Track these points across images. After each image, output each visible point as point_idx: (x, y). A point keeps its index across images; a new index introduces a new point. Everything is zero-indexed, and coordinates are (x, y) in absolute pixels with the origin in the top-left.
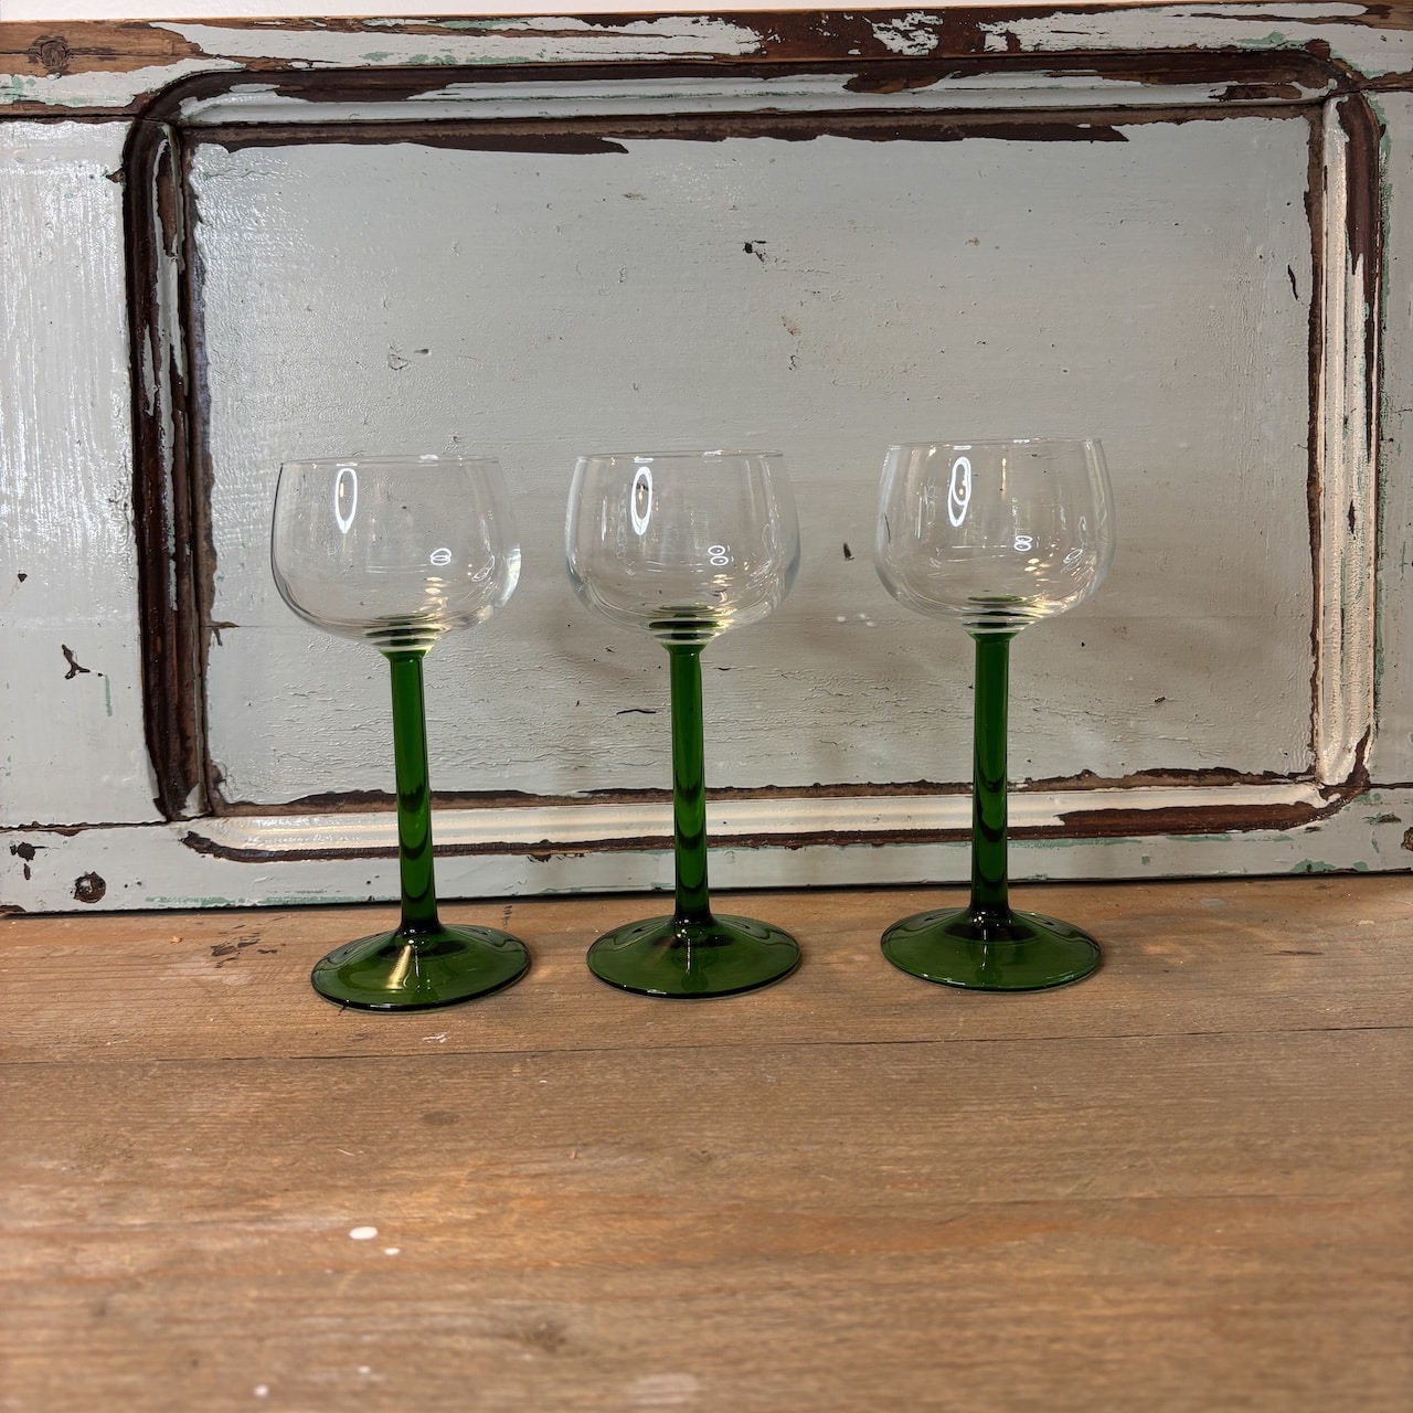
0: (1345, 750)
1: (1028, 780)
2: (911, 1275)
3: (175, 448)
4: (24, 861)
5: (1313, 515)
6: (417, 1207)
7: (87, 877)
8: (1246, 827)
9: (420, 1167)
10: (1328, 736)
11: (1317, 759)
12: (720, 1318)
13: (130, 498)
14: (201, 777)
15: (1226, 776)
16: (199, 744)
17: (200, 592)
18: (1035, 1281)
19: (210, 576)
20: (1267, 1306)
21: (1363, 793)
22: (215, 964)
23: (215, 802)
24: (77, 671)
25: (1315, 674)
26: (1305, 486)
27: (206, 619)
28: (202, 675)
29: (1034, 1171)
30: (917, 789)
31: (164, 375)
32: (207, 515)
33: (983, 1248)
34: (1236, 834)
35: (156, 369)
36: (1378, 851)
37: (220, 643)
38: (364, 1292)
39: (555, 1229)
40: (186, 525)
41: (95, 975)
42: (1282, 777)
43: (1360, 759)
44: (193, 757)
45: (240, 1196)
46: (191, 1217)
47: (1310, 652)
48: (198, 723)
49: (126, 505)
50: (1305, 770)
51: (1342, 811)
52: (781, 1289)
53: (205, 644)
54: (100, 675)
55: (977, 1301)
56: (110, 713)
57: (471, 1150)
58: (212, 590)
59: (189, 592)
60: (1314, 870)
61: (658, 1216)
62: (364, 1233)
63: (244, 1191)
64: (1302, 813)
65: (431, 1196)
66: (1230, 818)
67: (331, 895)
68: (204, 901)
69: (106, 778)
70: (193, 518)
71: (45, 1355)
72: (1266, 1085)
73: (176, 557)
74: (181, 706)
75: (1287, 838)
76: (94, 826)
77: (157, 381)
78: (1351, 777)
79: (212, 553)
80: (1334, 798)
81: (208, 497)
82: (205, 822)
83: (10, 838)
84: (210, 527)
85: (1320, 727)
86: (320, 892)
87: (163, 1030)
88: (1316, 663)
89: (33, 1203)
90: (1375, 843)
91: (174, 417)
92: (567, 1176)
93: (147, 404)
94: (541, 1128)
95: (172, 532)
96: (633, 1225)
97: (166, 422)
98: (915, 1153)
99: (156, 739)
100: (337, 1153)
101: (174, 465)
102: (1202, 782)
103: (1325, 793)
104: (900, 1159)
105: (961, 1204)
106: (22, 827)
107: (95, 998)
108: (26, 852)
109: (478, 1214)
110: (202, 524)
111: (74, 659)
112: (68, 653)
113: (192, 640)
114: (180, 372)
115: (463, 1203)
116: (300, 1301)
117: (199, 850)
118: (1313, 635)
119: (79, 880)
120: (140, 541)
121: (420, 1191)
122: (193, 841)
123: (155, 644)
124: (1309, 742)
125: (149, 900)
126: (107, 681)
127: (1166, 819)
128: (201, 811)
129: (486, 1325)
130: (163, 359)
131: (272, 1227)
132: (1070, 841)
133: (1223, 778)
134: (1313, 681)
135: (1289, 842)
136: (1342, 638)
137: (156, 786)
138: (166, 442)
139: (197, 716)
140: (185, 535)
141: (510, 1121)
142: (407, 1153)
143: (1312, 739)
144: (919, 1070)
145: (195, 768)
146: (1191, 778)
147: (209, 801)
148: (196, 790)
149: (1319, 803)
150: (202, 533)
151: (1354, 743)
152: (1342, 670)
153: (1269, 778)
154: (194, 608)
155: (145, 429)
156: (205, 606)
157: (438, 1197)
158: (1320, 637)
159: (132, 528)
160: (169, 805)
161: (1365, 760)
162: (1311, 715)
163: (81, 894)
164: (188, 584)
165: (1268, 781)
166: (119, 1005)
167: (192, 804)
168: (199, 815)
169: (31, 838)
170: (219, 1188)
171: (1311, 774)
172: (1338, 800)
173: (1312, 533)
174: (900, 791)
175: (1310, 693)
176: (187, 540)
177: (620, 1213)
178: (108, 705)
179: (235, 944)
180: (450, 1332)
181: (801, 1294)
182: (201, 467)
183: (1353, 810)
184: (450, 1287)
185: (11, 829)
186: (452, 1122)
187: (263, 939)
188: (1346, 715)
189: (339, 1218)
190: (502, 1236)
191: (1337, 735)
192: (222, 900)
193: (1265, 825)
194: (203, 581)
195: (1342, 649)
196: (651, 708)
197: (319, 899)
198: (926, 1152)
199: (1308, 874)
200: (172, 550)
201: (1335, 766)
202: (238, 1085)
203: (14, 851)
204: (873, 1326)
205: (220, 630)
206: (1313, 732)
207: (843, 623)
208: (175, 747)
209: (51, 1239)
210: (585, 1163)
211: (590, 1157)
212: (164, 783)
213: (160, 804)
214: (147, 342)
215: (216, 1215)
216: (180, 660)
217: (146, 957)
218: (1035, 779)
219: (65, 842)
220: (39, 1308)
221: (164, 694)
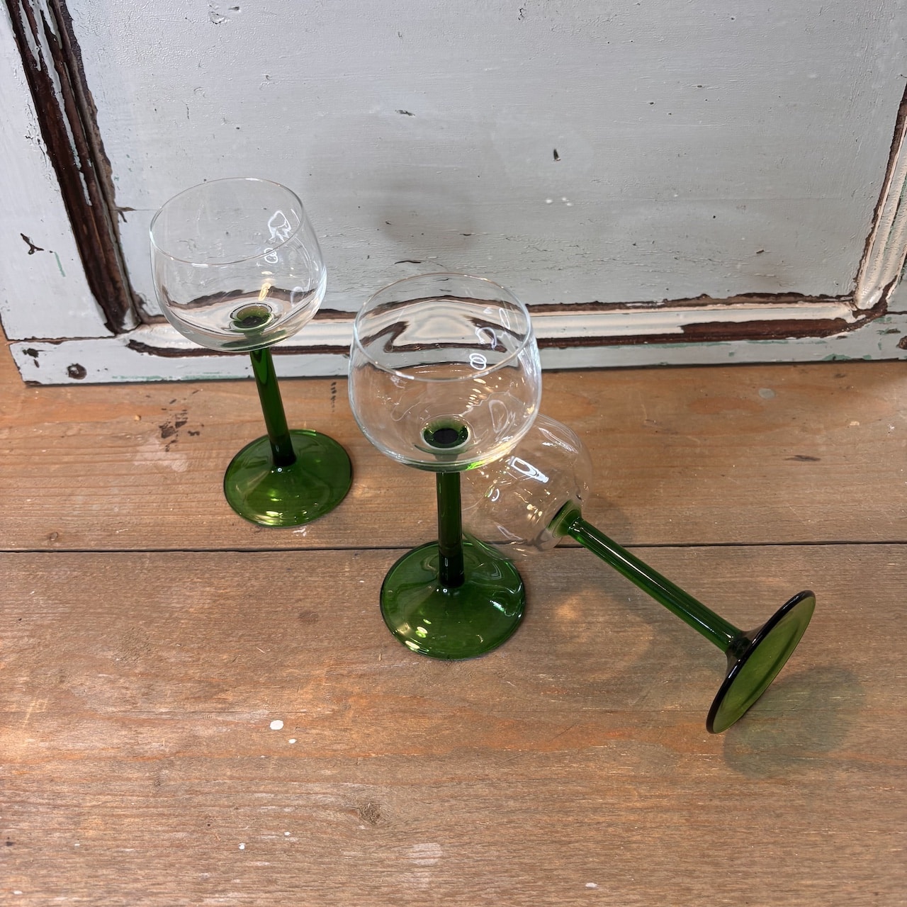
0: (877, 288)
1: (665, 300)
2: (546, 772)
3: (63, 91)
4: (32, 358)
5: (898, 127)
6: (302, 701)
7: (73, 366)
8: (799, 335)
9: (301, 666)
10: (868, 277)
11: (857, 287)
12: (453, 802)
13: (40, 135)
14: (129, 302)
15: (795, 297)
16: (124, 285)
17: (105, 190)
18: (607, 779)
19: (108, 177)
20: (716, 802)
21: (881, 317)
22: (163, 447)
23: (142, 315)
24: (35, 250)
25: (870, 235)
26: (898, 106)
27: (112, 205)
28: (117, 242)
29: (619, 682)
30: (592, 306)
31: (41, 36)
32: (98, 135)
33: (585, 751)
34: (792, 340)
35: (34, 32)
36: (880, 349)
37: (125, 221)
38: (282, 774)
39: (372, 724)
40: (84, 145)
41: (97, 458)
42: (832, 297)
43: (884, 295)
44: (122, 292)
45: (210, 690)
46: (189, 707)
47: (871, 221)
48: (121, 272)
49: (39, 141)
50: (847, 293)
51: (864, 327)
52: (483, 780)
53: (115, 223)
54: (51, 252)
55: (578, 792)
56: (64, 275)
57: (327, 650)
58: (112, 186)
59: (97, 191)
60: (837, 359)
61: (424, 714)
62: (277, 725)
63: (211, 685)
64: (839, 325)
65: (307, 693)
66: (791, 328)
67: (224, 375)
68: (148, 378)
69: (71, 313)
70: (89, 140)
71: (138, 816)
72: (757, 603)
73: (82, 170)
74: (109, 266)
75: (824, 342)
76: (71, 339)
77: (38, 43)
78: (876, 306)
79: (108, 162)
80: (861, 317)
81: (95, 122)
82: (138, 331)
83: (21, 346)
84: (101, 144)
85: (864, 269)
86: (218, 373)
87: (147, 519)
88: (873, 228)
89: (108, 691)
90: (879, 345)
91: (56, 67)
92: (377, 677)
93: (35, 62)
94: (362, 629)
95: (76, 153)
96: (411, 722)
97: (52, 73)
98: (558, 662)
99: (96, 286)
100: (256, 650)
101: (65, 105)
102: (778, 301)
103: (856, 314)
104: (550, 668)
105: (577, 711)
106: (26, 340)
107: (102, 484)
108: (33, 353)
109: (333, 710)
110: (95, 141)
111: (31, 242)
112: (26, 239)
113: (107, 222)
114: (53, 31)
115: (324, 700)
116: (252, 780)
117: (139, 351)
118: (876, 211)
119: (69, 368)
120: (56, 165)
121: (302, 688)
122: (133, 345)
123: (83, 229)
124: (855, 276)
125: (113, 377)
126: (57, 256)
127: (749, 329)
128: (135, 324)
129: (342, 802)
130: (37, 23)
131: (230, 718)
132: (685, 344)
133: (792, 299)
134: (868, 240)
135: (825, 344)
136: (895, 218)
137: (104, 316)
138: (57, 87)
139: (120, 268)
140: (85, 153)
141: (346, 621)
142: (292, 651)
143: (857, 275)
144: (568, 578)
145: (126, 299)
146: (771, 299)
147: (138, 315)
148: (129, 312)
149: (851, 320)
150: (97, 148)
151: (884, 284)
152: (889, 238)
153: (823, 298)
154: (103, 201)
155: (38, 82)
156: (110, 198)
157: (311, 693)
158: (880, 213)
159: (47, 157)
160: (114, 325)
161: (888, 297)
162: (861, 261)
163: (72, 374)
164: (95, 185)
165: (822, 300)
166: (116, 491)
167: (128, 322)
168: (134, 327)
169: (34, 346)
170: (200, 682)
171: (851, 298)
172: (863, 319)
173: (894, 140)
174: (580, 307)
175: (863, 247)
176: (88, 156)
177: (404, 712)
178: (61, 270)
179: (173, 424)
180: (325, 807)
181: (492, 785)
182: (84, 99)
183: (872, 326)
184: (323, 772)
185: (19, 341)
186: (315, 621)
187: (190, 417)
188: (883, 267)
189: (262, 712)
190: (345, 730)
191: (874, 278)
192: (159, 377)
193: (812, 334)
194: (105, 180)
195: (892, 225)
196: (418, 260)
197: (217, 376)
198: (565, 661)
199: (833, 361)
200: (79, 165)
201: (867, 297)
202: (195, 580)
203: (25, 352)
204: (525, 811)
205: (124, 213)
206: (859, 271)
207: (550, 204)
208: (110, 289)
209: (124, 723)
210: (385, 665)
211: (389, 659)
212: (108, 311)
213: (109, 325)
214: (23, 12)
215: (201, 706)
216: (101, 236)
217: (121, 438)
218: (670, 299)
219: (55, 348)
220: (129, 779)
221: (96, 259)
